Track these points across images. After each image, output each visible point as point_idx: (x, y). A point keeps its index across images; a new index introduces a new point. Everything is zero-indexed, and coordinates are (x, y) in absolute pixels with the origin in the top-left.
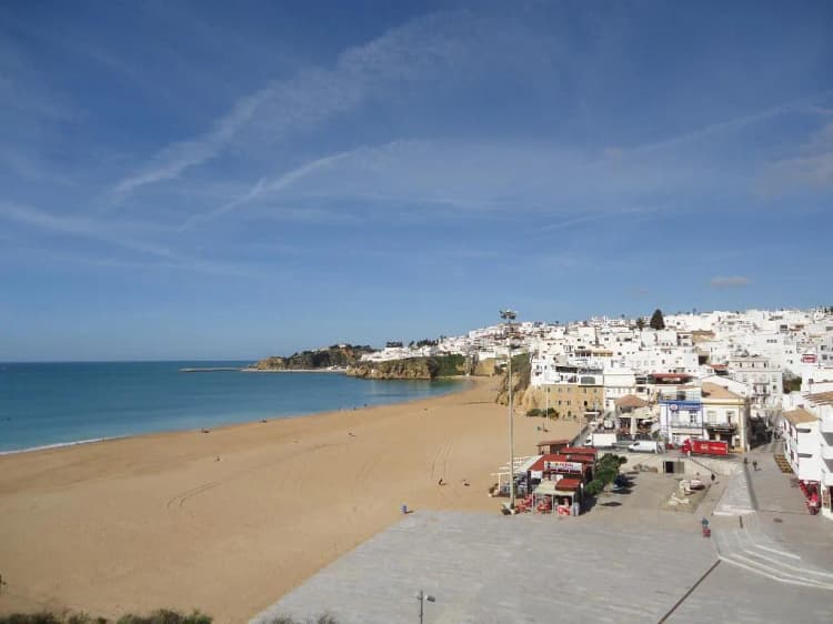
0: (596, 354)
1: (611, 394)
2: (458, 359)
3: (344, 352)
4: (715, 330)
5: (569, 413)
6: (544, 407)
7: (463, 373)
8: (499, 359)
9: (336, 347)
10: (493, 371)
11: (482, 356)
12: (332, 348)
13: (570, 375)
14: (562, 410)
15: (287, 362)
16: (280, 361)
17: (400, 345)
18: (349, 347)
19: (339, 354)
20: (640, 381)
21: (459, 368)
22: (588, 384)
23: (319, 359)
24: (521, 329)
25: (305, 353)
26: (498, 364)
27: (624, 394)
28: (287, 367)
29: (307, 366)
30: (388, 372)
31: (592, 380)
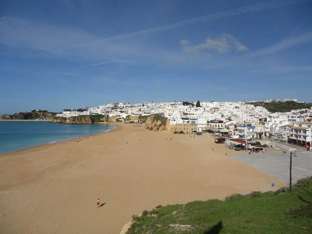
0: (189, 114)
1: (200, 126)
2: (101, 116)
3: (39, 113)
4: (219, 108)
5: (187, 132)
6: (179, 131)
7: (103, 121)
8: (117, 116)
9: (35, 110)
10: (115, 120)
11: (111, 115)
12: (33, 111)
13: (187, 120)
14: (185, 131)
15: (12, 117)
16: (8, 117)
17: (70, 110)
18: (40, 111)
19: (36, 114)
20: (208, 122)
21: (102, 120)
22: (193, 123)
23: (27, 116)
24: (119, 106)
25: (20, 113)
26: (118, 118)
27: (204, 126)
28: (12, 119)
29: (22, 118)
30: (74, 121)
31: (195, 122)
